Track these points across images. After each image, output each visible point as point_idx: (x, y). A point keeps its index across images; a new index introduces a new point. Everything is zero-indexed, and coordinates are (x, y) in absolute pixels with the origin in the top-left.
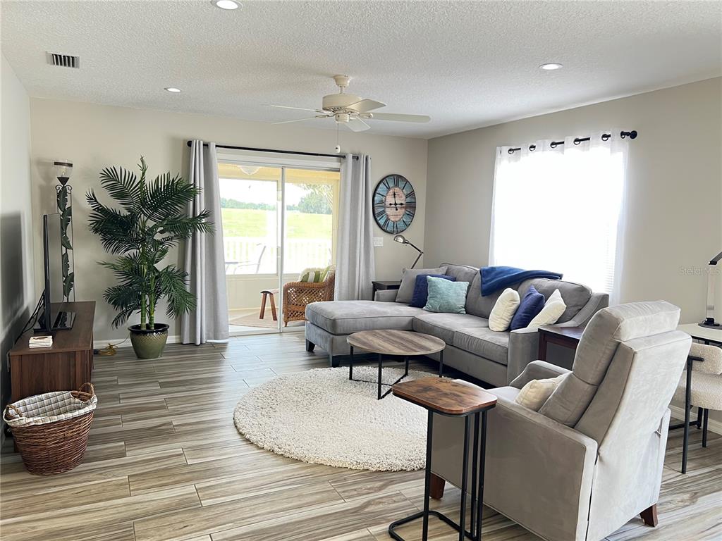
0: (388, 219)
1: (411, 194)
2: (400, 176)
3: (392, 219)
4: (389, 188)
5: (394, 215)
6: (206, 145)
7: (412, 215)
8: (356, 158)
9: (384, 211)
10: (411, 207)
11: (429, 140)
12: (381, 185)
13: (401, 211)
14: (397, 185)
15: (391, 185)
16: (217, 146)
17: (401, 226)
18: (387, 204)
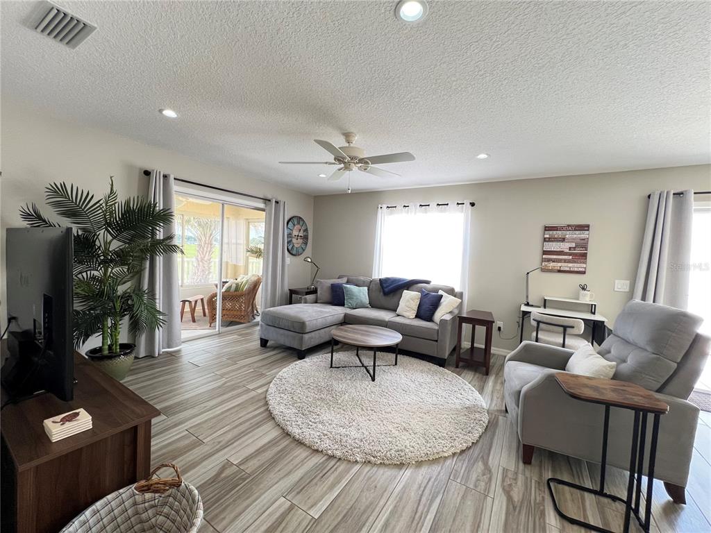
0: (293, 246)
1: (306, 230)
2: (300, 218)
3: (296, 246)
4: (294, 225)
5: (297, 243)
6: (165, 176)
7: (306, 244)
8: (277, 202)
9: (291, 240)
10: (305, 238)
11: (315, 197)
12: (290, 223)
13: (300, 241)
14: (299, 223)
15: (296, 223)
16: (175, 179)
17: (300, 250)
18: (293, 235)
